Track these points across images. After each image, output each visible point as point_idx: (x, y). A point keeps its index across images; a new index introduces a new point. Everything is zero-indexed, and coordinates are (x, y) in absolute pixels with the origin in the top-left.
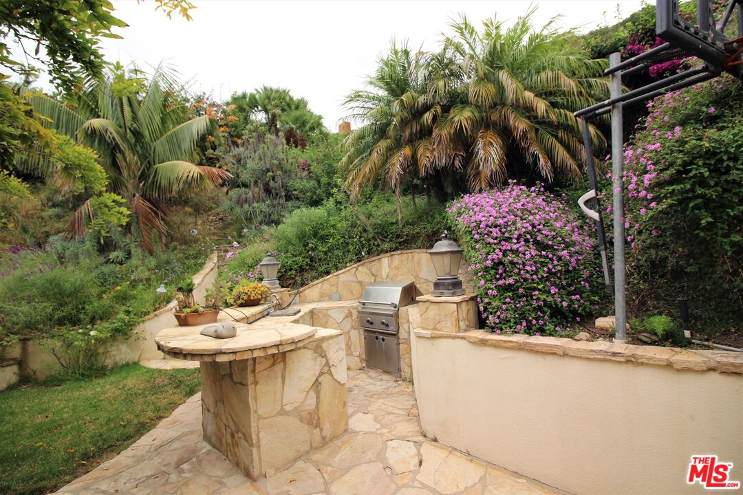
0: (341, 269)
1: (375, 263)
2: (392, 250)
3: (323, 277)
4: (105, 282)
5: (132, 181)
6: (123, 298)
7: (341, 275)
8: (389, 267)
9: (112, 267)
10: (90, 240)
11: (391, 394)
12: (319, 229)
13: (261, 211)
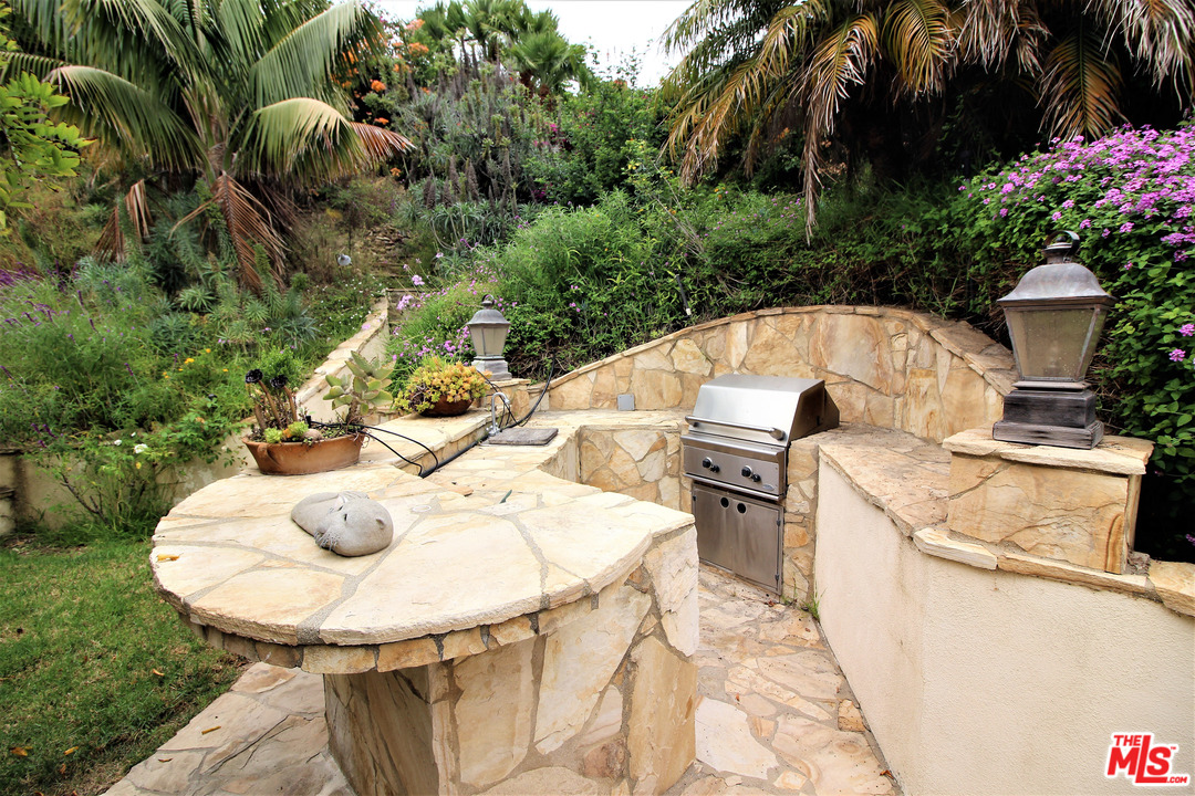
0: (637, 344)
1: (715, 333)
2: (755, 306)
3: (597, 358)
4: (170, 346)
5: (217, 146)
6: (203, 380)
7: (640, 357)
8: (749, 344)
9: (181, 318)
10: (137, 263)
11: (768, 643)
12: (592, 254)
13: (471, 219)
